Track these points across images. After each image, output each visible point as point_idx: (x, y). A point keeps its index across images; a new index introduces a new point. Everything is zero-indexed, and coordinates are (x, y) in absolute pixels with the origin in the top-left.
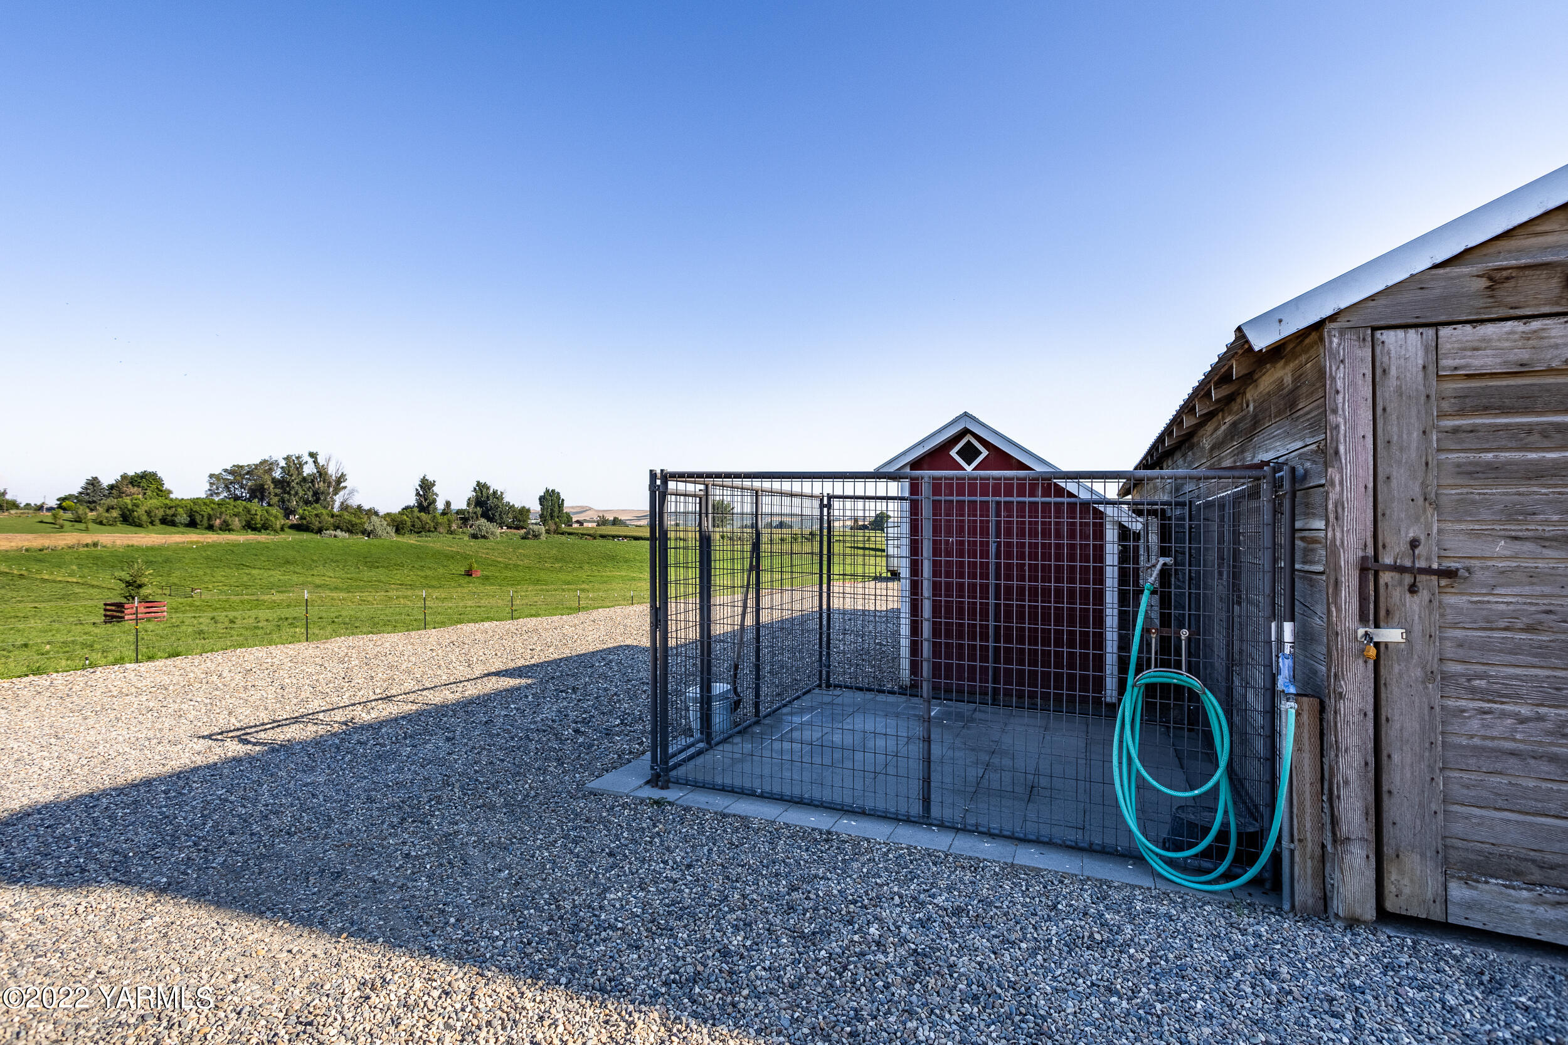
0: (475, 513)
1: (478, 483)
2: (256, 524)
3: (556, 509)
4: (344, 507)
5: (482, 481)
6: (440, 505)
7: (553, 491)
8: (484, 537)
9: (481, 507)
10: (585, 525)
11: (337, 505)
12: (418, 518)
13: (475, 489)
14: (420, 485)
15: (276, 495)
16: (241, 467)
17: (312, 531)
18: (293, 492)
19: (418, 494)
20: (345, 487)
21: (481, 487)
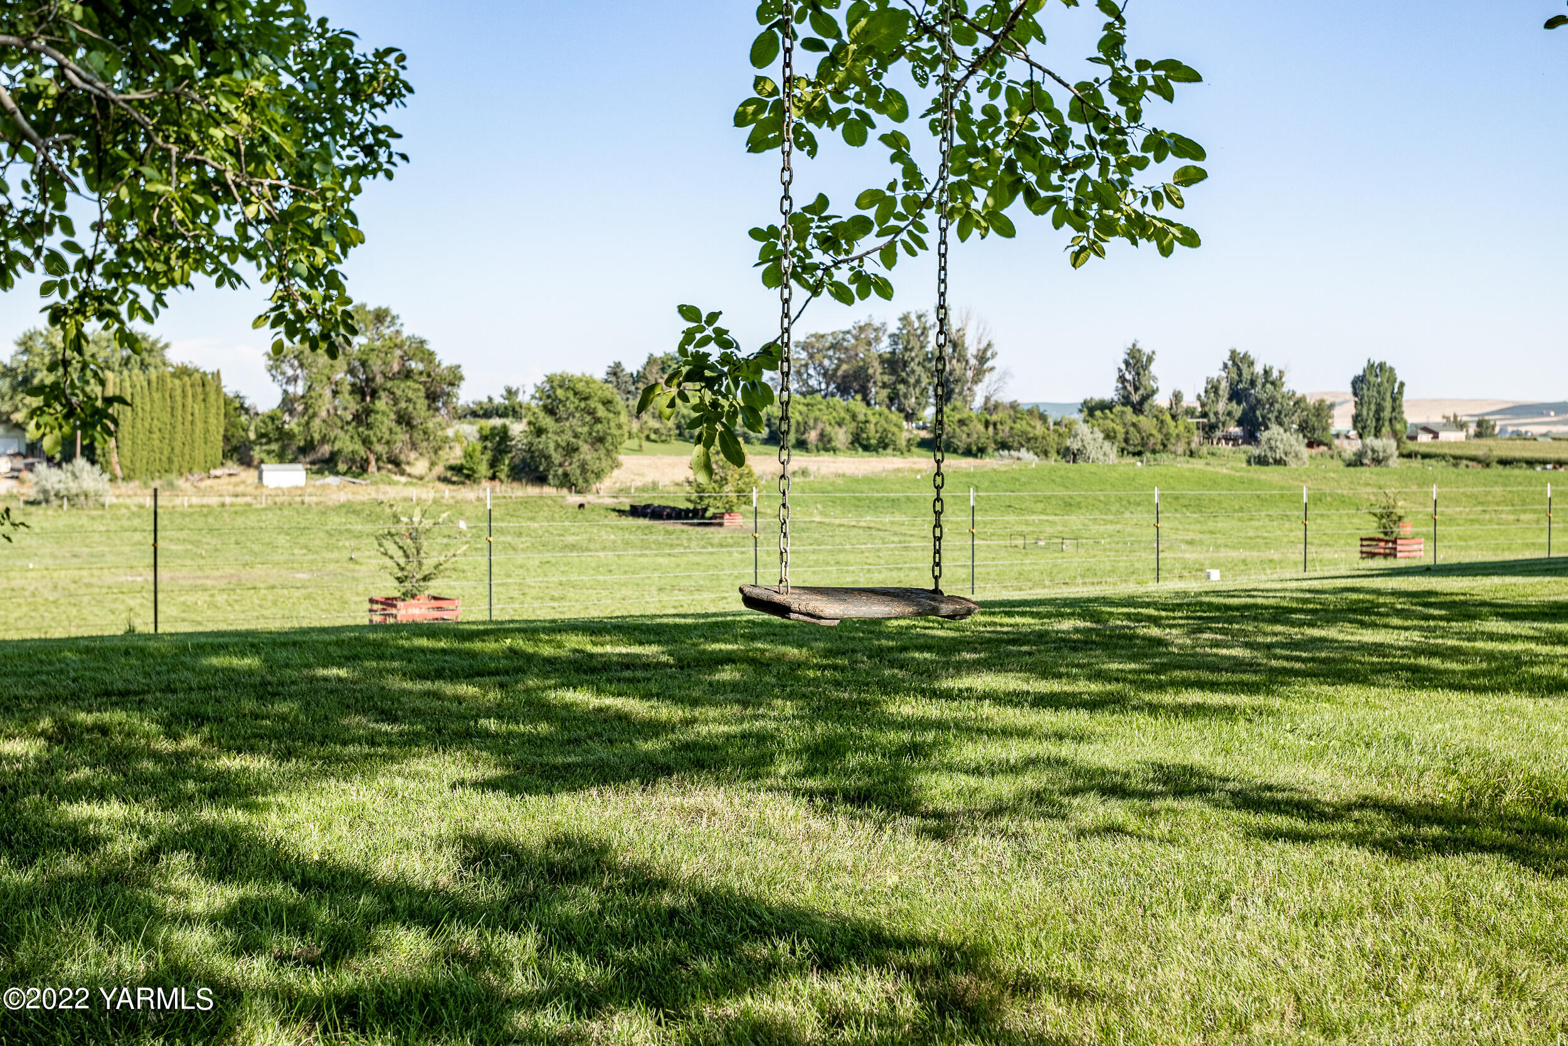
0: (1229, 414)
1: (1233, 355)
2: (868, 438)
3: (1388, 404)
4: (990, 407)
5: (1241, 350)
6: (1162, 400)
7: (1382, 366)
8: (1279, 462)
9: (1239, 403)
10: (1444, 436)
11: (978, 402)
12: (1134, 425)
13: (1225, 366)
14: (1127, 363)
15: (884, 386)
16: (823, 336)
17: (955, 451)
18: (912, 380)
19: (1122, 379)
20: (992, 369)
21: (1238, 362)
